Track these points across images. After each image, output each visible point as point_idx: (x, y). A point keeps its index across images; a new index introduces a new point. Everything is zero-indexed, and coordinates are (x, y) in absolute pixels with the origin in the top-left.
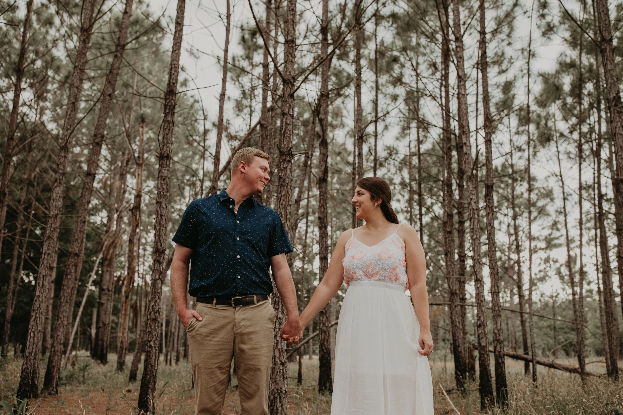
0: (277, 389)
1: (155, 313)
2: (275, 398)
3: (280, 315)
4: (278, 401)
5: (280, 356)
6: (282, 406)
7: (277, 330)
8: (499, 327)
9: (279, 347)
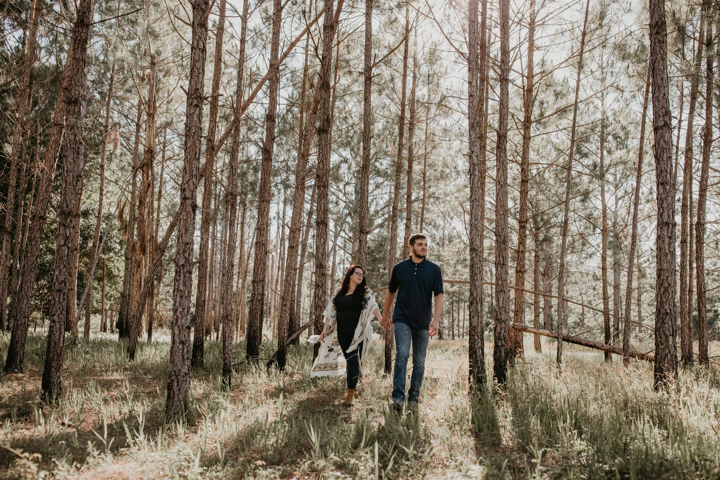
0: (175, 371)
1: (61, 283)
2: (172, 381)
3: (181, 287)
4: (175, 384)
5: (180, 333)
6: (179, 390)
7: (178, 304)
8: (501, 304)
9: (179, 324)
